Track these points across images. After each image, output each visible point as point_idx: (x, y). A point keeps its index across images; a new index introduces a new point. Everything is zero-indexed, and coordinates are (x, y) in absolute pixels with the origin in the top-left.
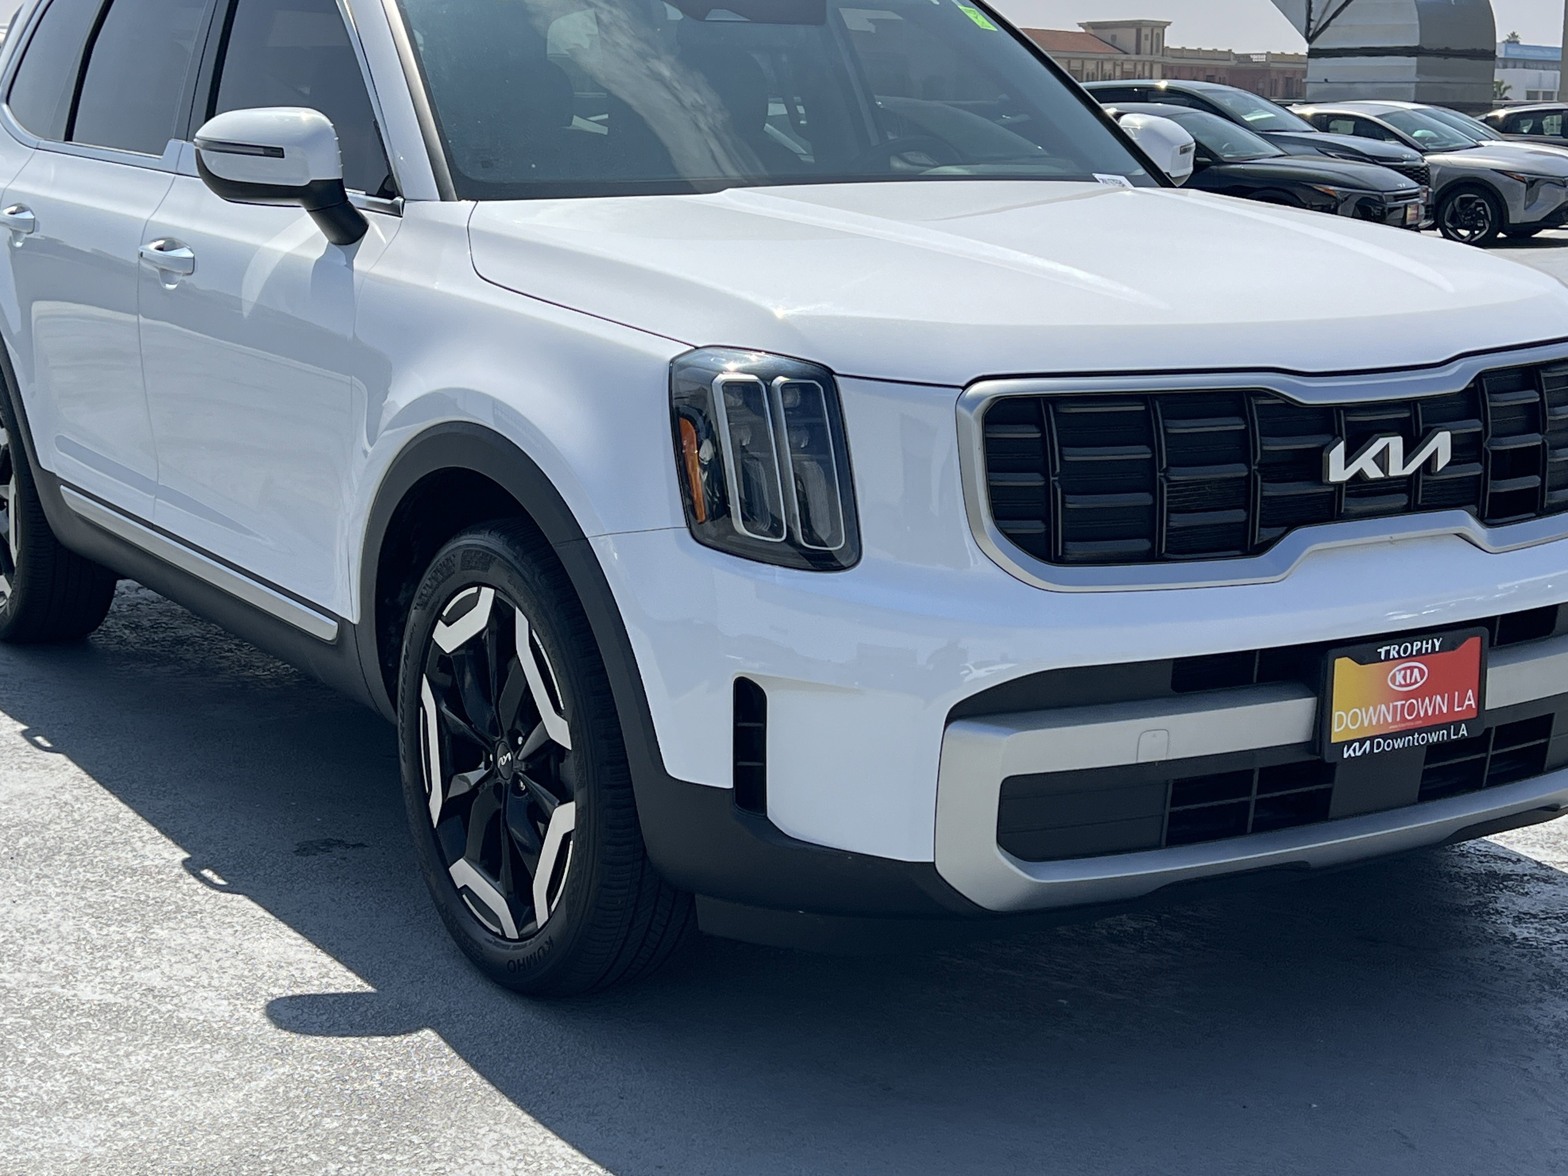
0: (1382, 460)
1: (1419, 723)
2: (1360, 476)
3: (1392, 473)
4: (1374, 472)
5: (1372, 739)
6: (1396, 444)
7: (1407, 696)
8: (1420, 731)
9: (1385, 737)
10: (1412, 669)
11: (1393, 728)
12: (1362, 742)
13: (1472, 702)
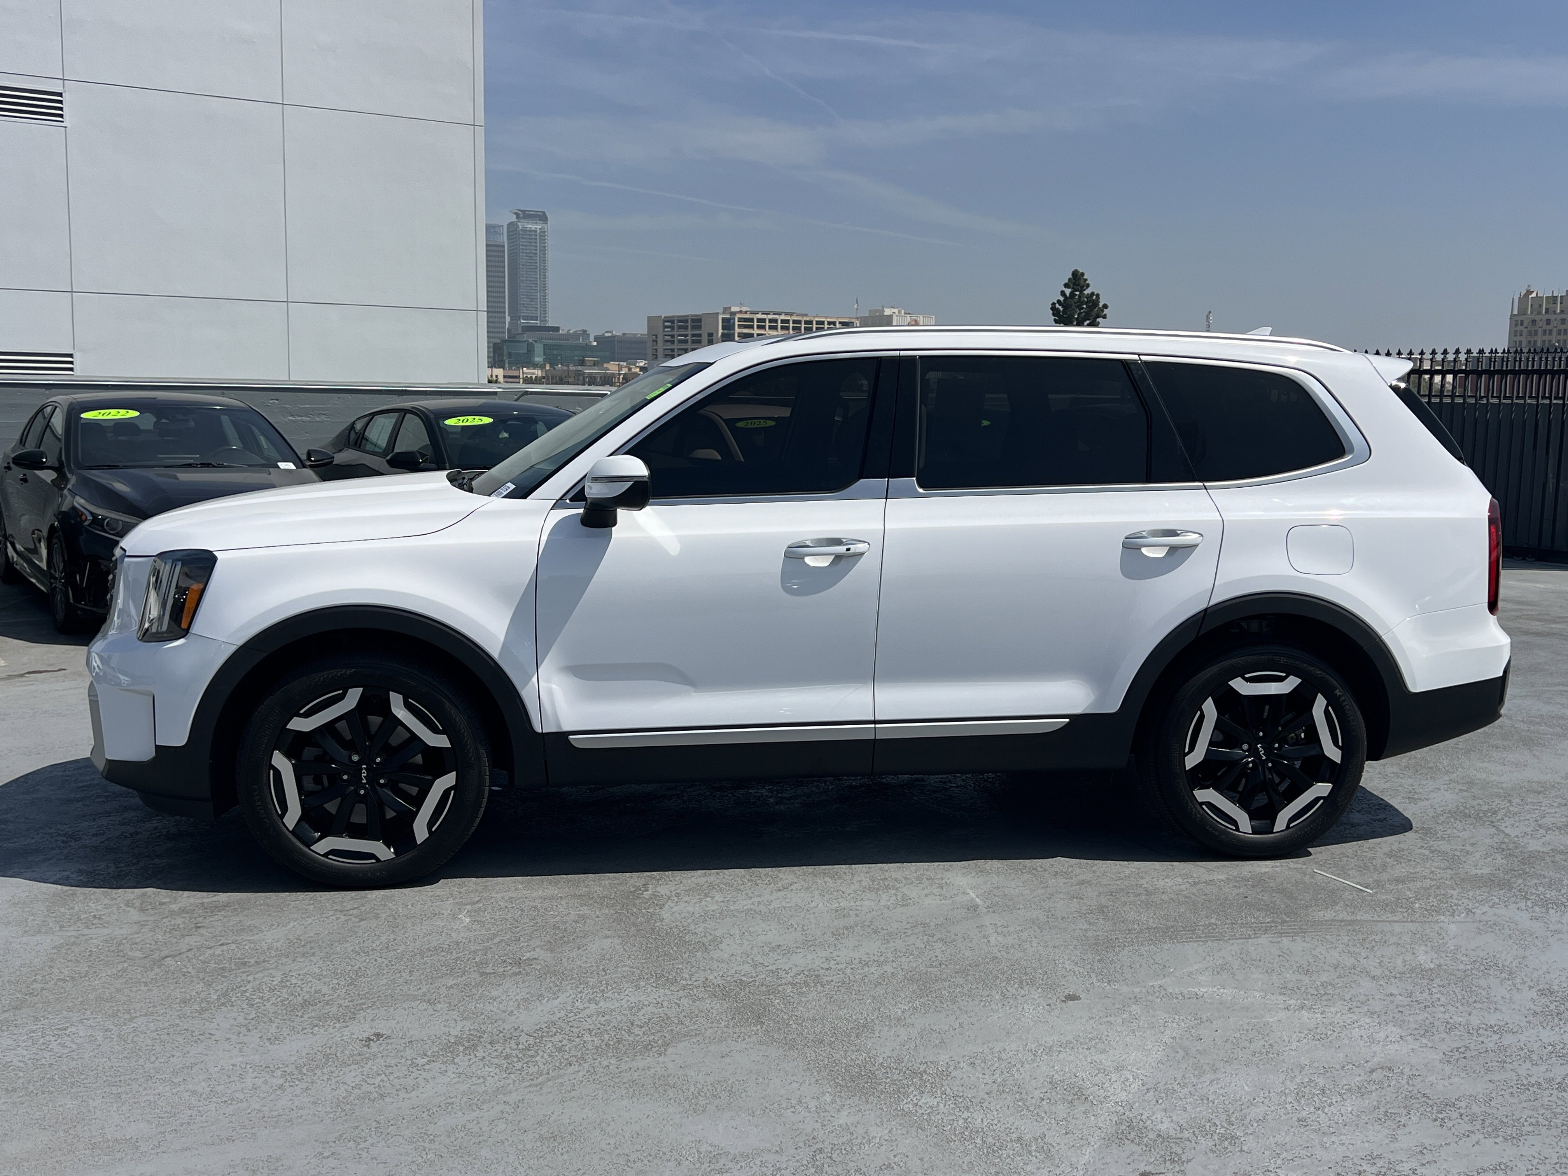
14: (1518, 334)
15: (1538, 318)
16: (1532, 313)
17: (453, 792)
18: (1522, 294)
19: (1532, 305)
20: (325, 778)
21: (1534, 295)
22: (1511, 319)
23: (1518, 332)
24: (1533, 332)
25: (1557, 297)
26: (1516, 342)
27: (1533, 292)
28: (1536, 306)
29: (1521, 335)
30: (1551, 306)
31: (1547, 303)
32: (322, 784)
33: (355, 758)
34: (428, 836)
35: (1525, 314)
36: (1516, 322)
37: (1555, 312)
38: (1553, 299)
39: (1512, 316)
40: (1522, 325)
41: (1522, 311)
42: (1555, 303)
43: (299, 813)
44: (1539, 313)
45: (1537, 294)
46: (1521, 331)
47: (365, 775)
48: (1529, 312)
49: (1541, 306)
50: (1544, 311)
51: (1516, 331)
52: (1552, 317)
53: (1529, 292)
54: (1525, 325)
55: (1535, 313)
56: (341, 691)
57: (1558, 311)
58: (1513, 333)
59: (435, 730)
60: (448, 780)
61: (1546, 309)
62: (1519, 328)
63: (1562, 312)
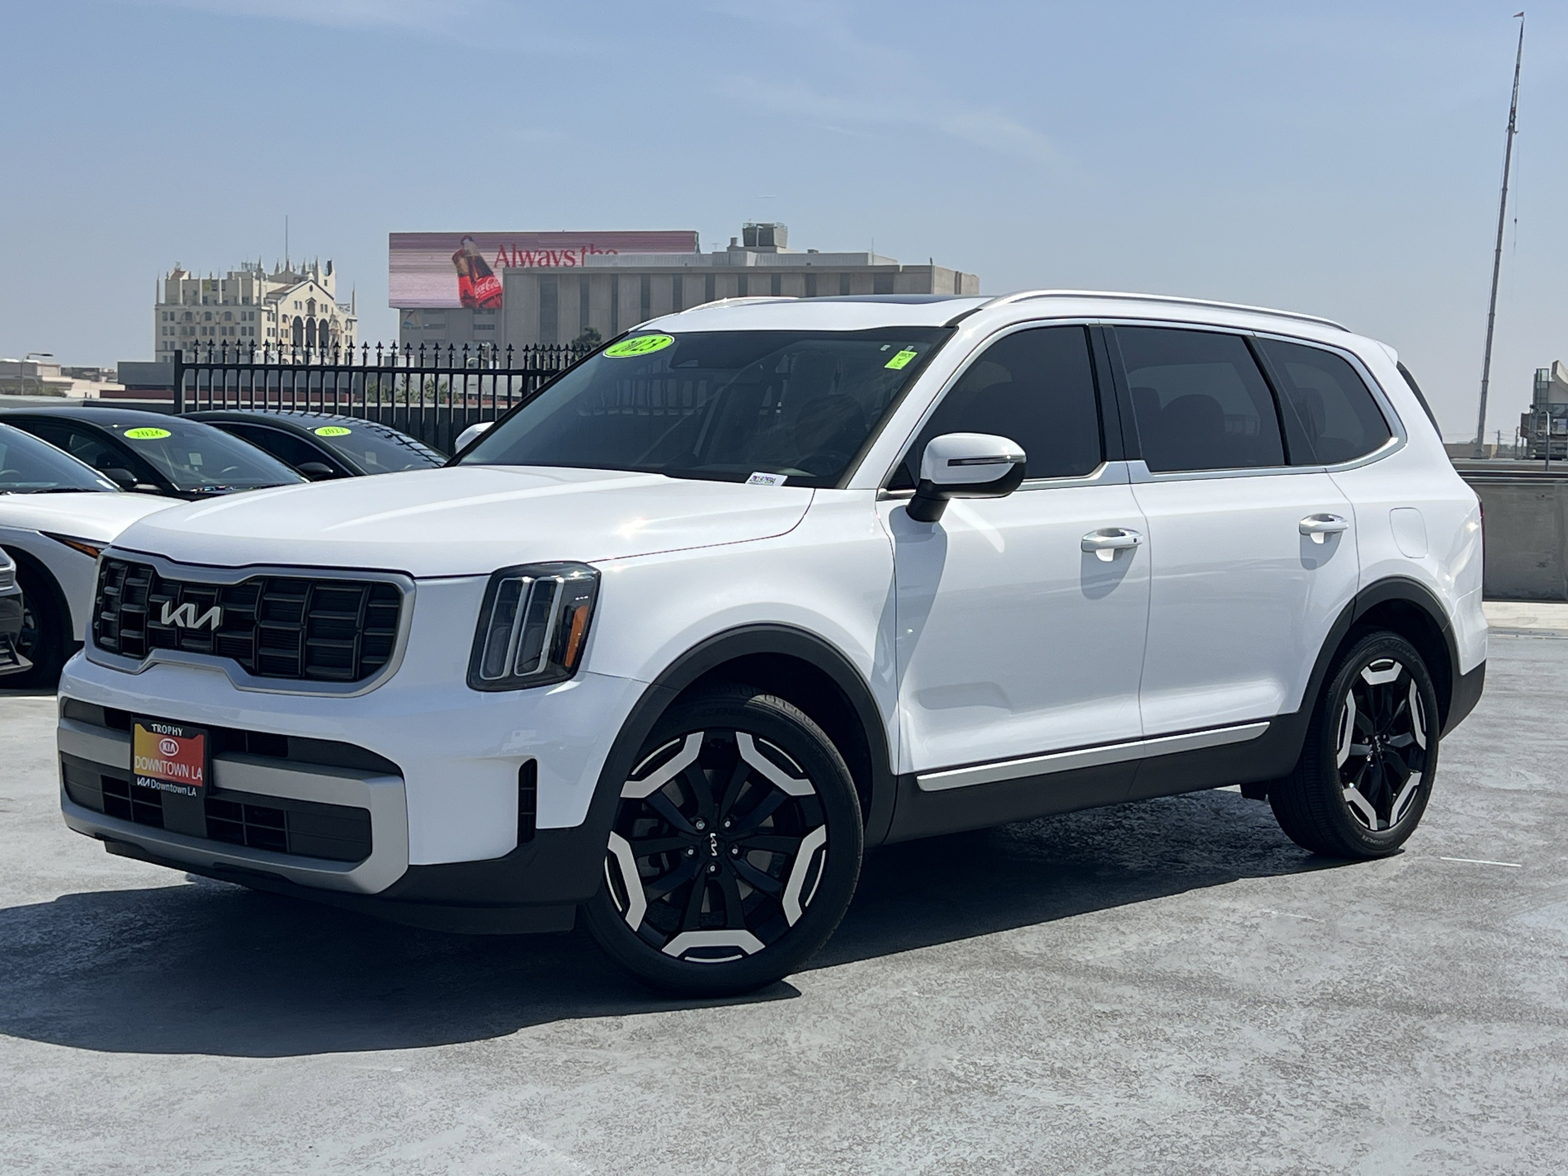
0: (184, 616)
1: (174, 779)
2: (174, 623)
3: (188, 626)
4: (180, 624)
5: (151, 778)
6: (191, 608)
7: (168, 759)
8: (174, 783)
9: (157, 780)
10: (171, 743)
11: (162, 777)
12: (146, 778)
13: (200, 776)
14: (169, 332)
15: (193, 310)
16: (185, 303)
17: (824, 852)
18: (170, 275)
19: (184, 292)
20: (664, 856)
21: (185, 277)
22: (156, 309)
23: (169, 330)
24: (188, 330)
25: (217, 281)
26: (166, 343)
27: (184, 272)
28: (190, 293)
29: (172, 334)
30: (209, 293)
31: (204, 289)
32: (661, 865)
33: (701, 826)
34: (801, 913)
35: (176, 303)
36: (164, 314)
37: (215, 302)
38: (212, 284)
39: (158, 304)
40: (172, 319)
41: (172, 300)
42: (215, 290)
43: (644, 906)
44: (195, 303)
45: (190, 276)
46: (172, 328)
47: (715, 845)
48: (181, 301)
49: (196, 293)
50: (201, 302)
51: (165, 328)
52: (212, 309)
53: (179, 273)
54: (177, 319)
55: (189, 302)
56: (678, 740)
57: (221, 301)
58: (162, 331)
59: (795, 775)
60: (817, 838)
61: (204, 298)
62: (170, 323)
63: (225, 302)
